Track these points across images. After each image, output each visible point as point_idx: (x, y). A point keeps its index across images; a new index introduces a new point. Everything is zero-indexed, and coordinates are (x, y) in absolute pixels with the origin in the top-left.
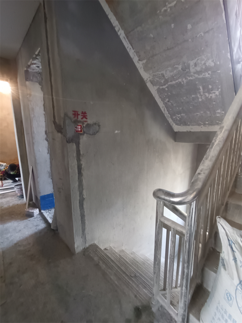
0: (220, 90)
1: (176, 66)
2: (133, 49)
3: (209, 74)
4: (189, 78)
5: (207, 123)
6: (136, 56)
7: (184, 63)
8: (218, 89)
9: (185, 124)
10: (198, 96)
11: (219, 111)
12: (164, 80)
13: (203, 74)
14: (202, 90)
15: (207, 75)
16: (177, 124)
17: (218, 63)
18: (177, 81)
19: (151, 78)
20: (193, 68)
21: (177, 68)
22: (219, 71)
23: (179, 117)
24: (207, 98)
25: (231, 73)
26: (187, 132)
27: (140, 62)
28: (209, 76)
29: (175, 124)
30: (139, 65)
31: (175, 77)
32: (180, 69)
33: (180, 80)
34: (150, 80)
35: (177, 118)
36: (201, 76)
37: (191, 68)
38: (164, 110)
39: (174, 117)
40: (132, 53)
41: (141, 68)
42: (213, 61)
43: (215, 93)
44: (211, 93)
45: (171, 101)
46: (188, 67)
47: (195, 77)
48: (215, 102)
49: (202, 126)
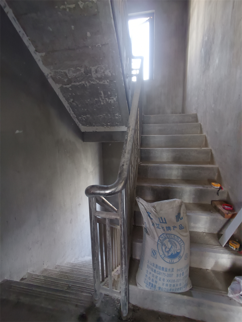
0: (116, 97)
1: (78, 68)
2: (27, 36)
3: (107, 82)
4: (91, 82)
5: (109, 124)
6: (32, 45)
7: (86, 67)
8: (115, 96)
9: (91, 125)
10: (100, 99)
11: (117, 114)
12: (67, 80)
13: (103, 81)
14: (103, 95)
15: (106, 83)
16: (83, 125)
17: (114, 74)
18: (80, 83)
19: (52, 74)
20: (94, 74)
21: (80, 70)
22: (115, 82)
23: (84, 118)
24: (107, 102)
25: (123, 85)
26: (93, 132)
27: (37, 53)
28: (108, 84)
29: (81, 125)
30: (37, 57)
31: (78, 79)
32: (83, 71)
33: (83, 82)
34: (51, 76)
35: (83, 119)
36: (101, 83)
37: (93, 74)
38: (70, 110)
39: (80, 118)
40: (26, 40)
41: (39, 60)
42: (110, 71)
43: (113, 99)
44: (110, 99)
45: (76, 102)
46: (90, 72)
47: (96, 82)
48: (113, 106)
49: (105, 127)
